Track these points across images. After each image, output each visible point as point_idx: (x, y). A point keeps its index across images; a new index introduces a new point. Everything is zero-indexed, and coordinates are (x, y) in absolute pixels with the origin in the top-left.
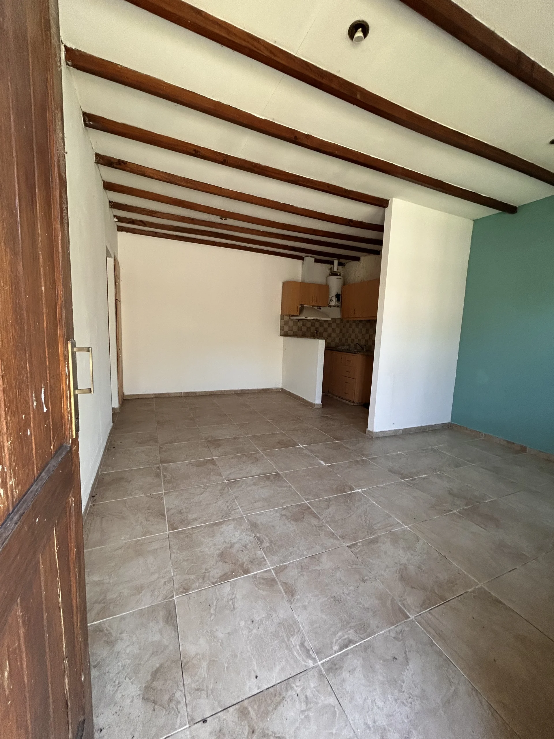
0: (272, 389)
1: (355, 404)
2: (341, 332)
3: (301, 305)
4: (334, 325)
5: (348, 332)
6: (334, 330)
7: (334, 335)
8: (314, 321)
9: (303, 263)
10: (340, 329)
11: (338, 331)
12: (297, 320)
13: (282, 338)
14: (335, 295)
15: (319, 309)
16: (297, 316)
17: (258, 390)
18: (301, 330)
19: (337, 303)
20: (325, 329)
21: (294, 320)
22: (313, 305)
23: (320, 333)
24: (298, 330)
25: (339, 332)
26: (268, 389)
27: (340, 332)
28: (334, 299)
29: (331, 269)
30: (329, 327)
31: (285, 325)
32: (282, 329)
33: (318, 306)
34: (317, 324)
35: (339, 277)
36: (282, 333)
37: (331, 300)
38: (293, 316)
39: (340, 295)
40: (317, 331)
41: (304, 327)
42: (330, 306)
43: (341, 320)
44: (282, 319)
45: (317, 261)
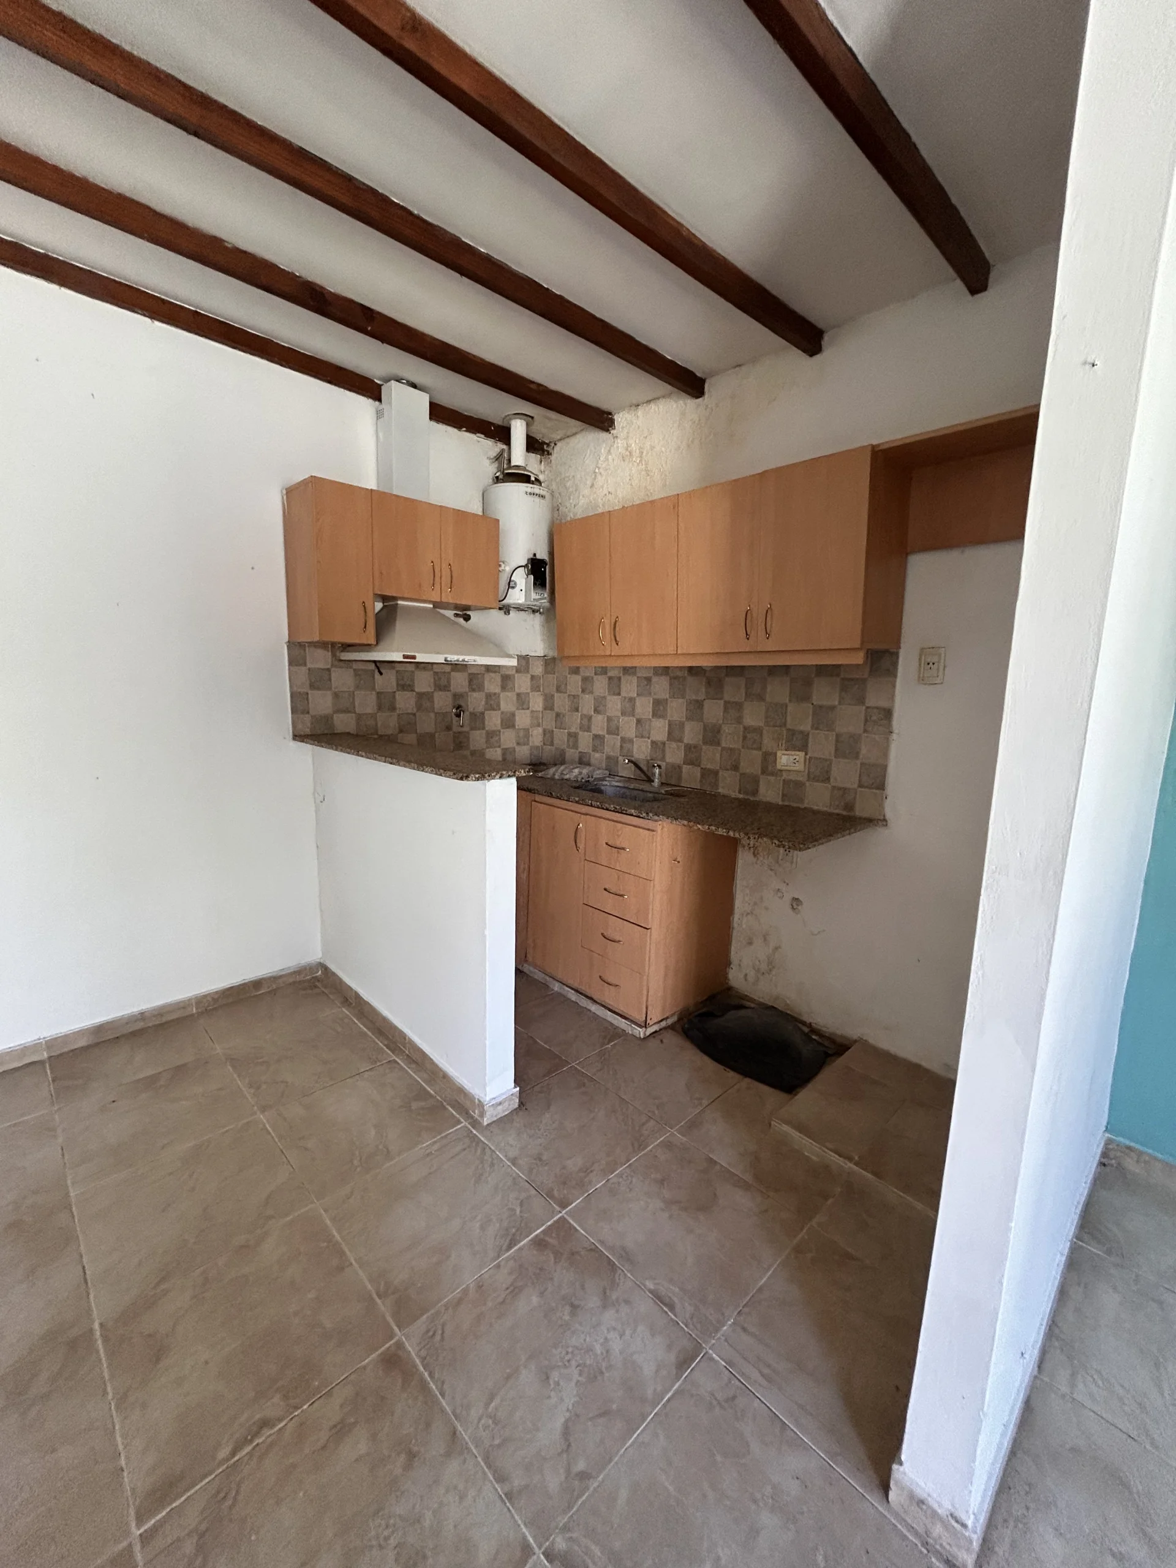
0: (274, 979)
1: (650, 1031)
2: (549, 706)
3: (384, 598)
4: (522, 683)
5: (577, 710)
6: (522, 701)
7: (523, 719)
8: (448, 669)
9: (379, 414)
10: (545, 695)
11: (537, 702)
12: (372, 667)
13: (307, 751)
14: (524, 563)
15: (461, 620)
16: (367, 647)
17: (200, 1000)
18: (393, 708)
19: (534, 596)
20: (489, 696)
21: (355, 666)
22: (436, 598)
23: (473, 715)
24: (380, 707)
25: (540, 709)
26: (257, 984)
27: (545, 708)
28: (522, 579)
29: (498, 458)
30: (504, 688)
31: (312, 686)
32: (299, 703)
33: (456, 607)
34: (459, 682)
35: (536, 489)
36: (306, 728)
37: (511, 585)
38: (347, 647)
39: (542, 563)
40: (459, 707)
41: (408, 694)
42: (506, 609)
43: (549, 663)
44: (294, 662)
45: (439, 413)
